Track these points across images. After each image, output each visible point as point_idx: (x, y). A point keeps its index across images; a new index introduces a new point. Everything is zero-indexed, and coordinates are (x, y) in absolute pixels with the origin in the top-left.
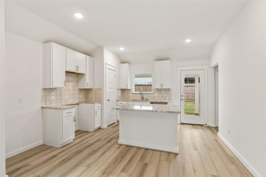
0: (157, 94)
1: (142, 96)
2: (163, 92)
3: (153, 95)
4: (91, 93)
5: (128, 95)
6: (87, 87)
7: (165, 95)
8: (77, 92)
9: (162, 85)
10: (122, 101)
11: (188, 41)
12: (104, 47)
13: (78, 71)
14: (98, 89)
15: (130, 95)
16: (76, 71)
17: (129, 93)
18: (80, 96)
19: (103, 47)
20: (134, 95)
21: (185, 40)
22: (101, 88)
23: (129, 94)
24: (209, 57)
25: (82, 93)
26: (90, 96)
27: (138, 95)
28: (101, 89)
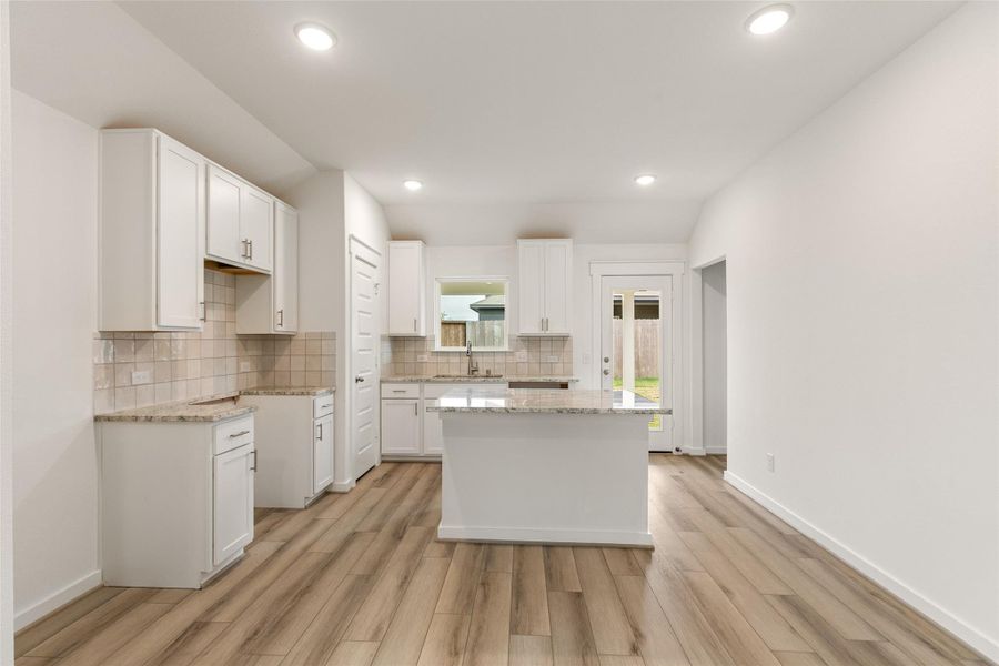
0: (523, 354)
1: (471, 363)
2: (545, 347)
3: (510, 359)
4: (287, 352)
5: (416, 358)
6: (279, 328)
7: (553, 359)
8: (231, 349)
9: (545, 323)
10: (404, 382)
11: (645, 181)
12: (345, 173)
13: (247, 261)
14: (321, 337)
15: (426, 358)
16: (242, 260)
17: (422, 352)
18: (242, 364)
19: (342, 171)
20: (440, 359)
21: (635, 179)
22: (334, 333)
23: (419, 356)
24: (687, 238)
25: (250, 353)
26: (282, 363)
27: (455, 360)
28: (332, 336)
